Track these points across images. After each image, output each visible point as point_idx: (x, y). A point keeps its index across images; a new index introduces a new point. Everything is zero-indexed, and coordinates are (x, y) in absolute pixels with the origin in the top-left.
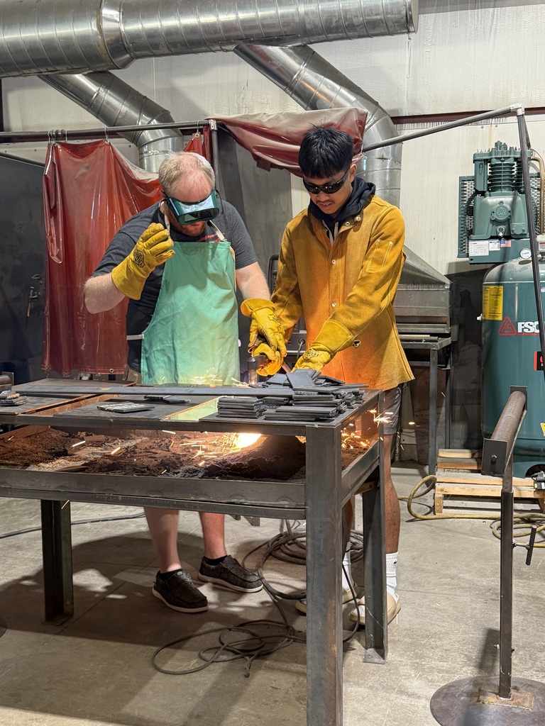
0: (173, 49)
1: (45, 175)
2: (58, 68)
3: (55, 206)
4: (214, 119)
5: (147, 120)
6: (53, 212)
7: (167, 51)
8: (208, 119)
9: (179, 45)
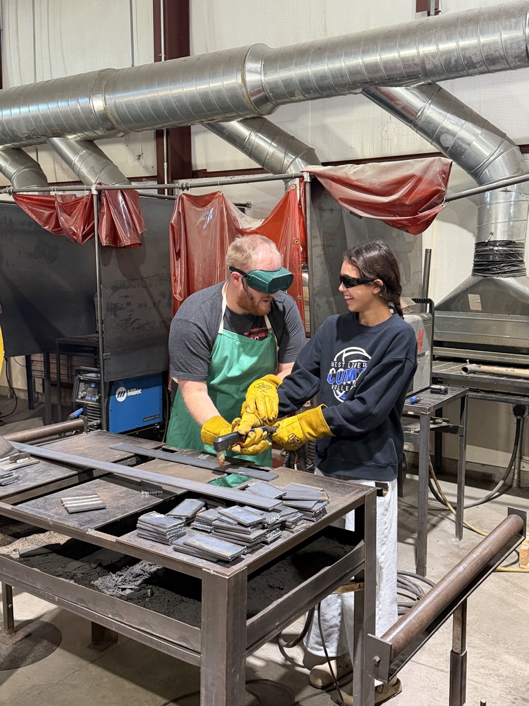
0: (307, 96)
1: (171, 224)
2: (215, 118)
3: (180, 251)
4: (307, 172)
5: (291, 158)
6: (178, 254)
7: (302, 97)
8: (302, 172)
9: (311, 91)
